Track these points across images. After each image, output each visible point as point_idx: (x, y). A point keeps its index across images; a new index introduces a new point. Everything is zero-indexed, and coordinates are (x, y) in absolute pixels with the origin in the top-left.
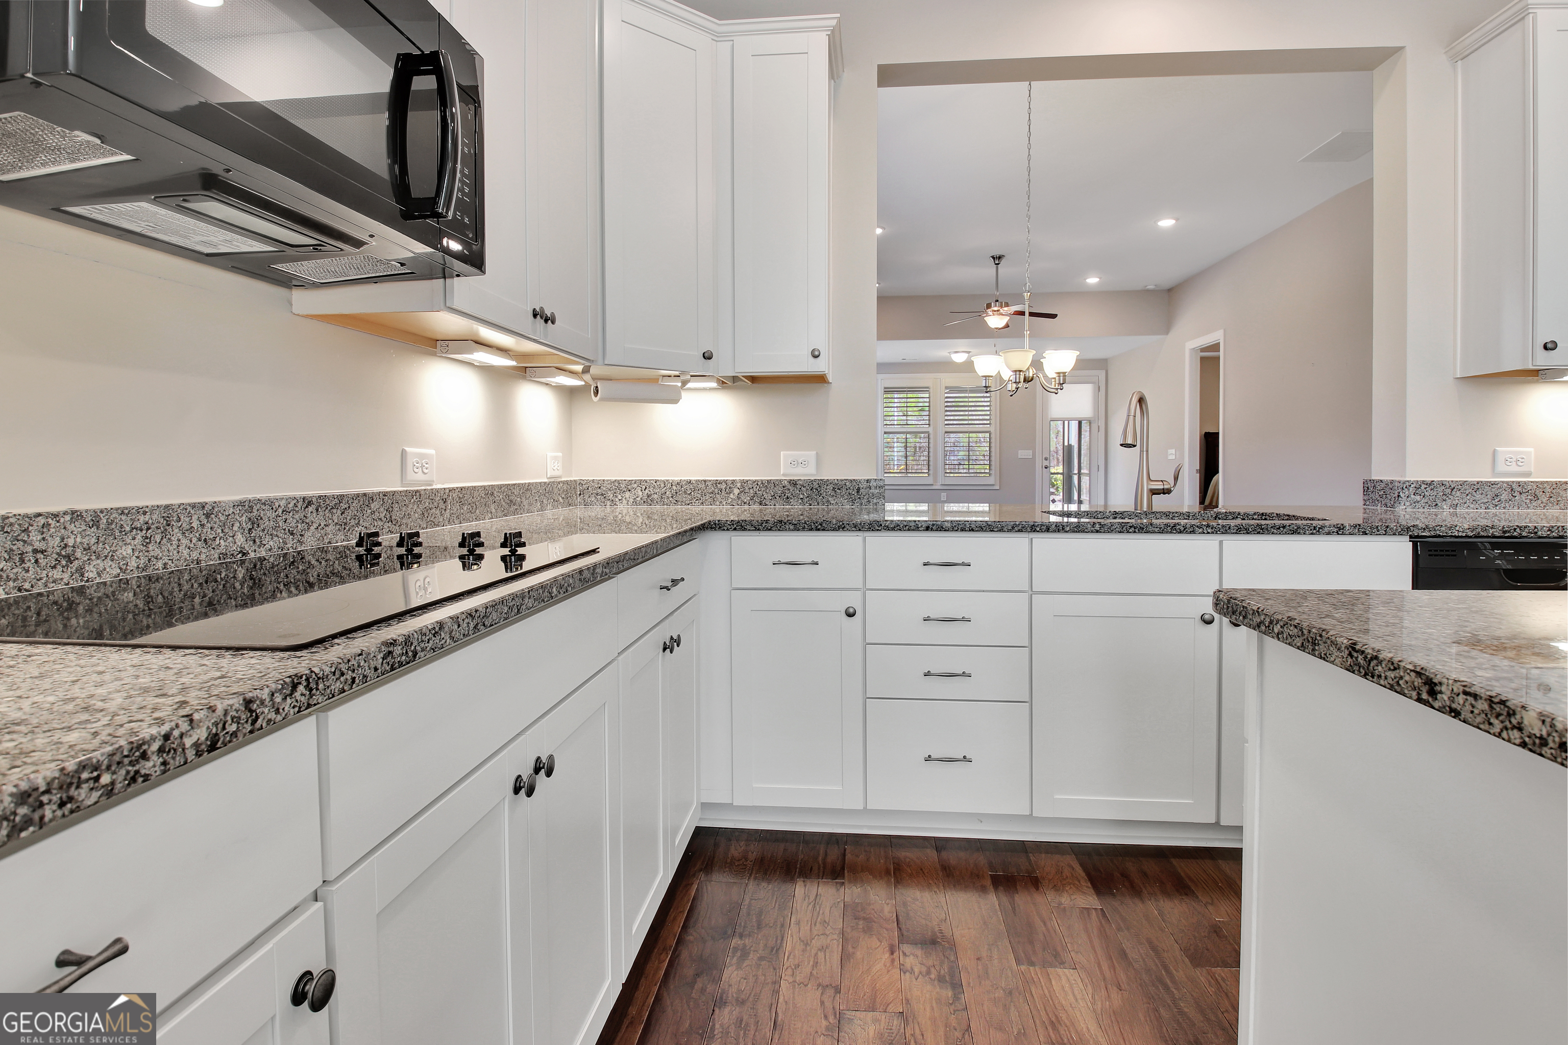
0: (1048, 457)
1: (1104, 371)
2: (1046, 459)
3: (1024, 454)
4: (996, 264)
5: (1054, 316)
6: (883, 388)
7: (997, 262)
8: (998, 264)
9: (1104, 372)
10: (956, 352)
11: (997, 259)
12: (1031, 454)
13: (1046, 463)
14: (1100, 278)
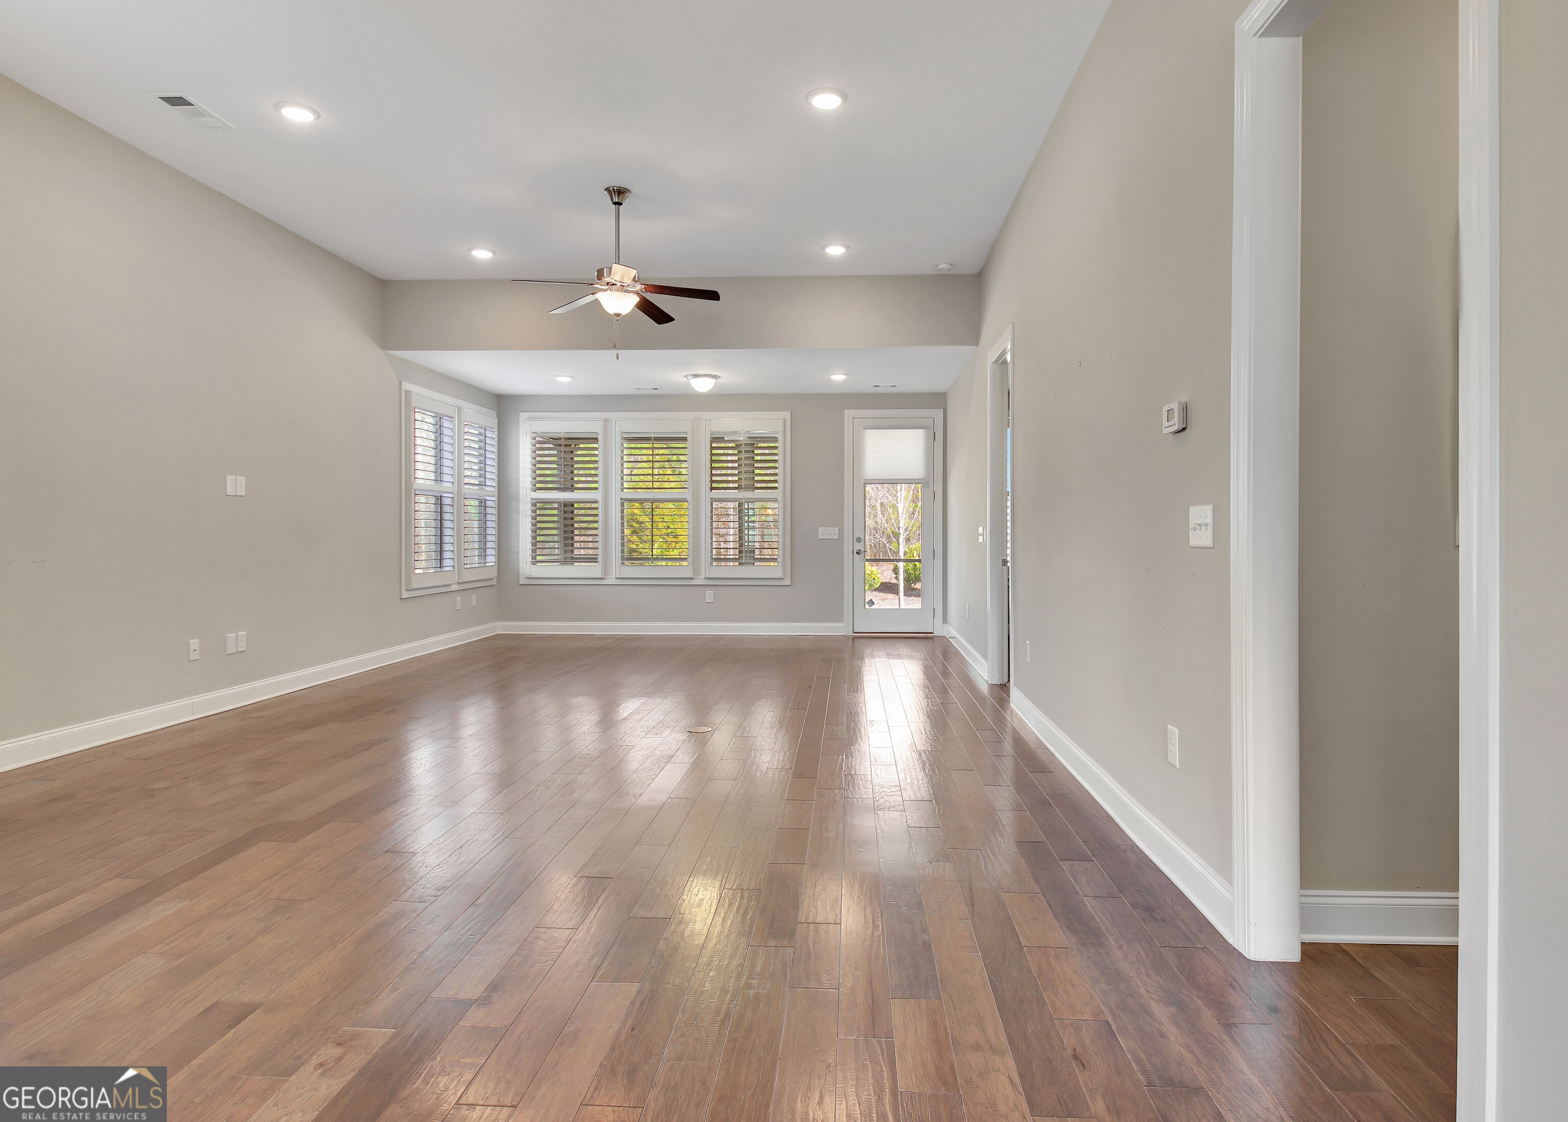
0: (862, 537)
1: (942, 411)
2: (859, 540)
3: (827, 532)
4: (615, 203)
5: (713, 296)
6: (618, 433)
7: (616, 200)
8: (620, 204)
9: (940, 412)
10: (696, 376)
11: (618, 194)
12: (837, 532)
13: (858, 546)
14: (847, 247)
